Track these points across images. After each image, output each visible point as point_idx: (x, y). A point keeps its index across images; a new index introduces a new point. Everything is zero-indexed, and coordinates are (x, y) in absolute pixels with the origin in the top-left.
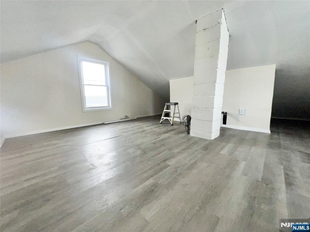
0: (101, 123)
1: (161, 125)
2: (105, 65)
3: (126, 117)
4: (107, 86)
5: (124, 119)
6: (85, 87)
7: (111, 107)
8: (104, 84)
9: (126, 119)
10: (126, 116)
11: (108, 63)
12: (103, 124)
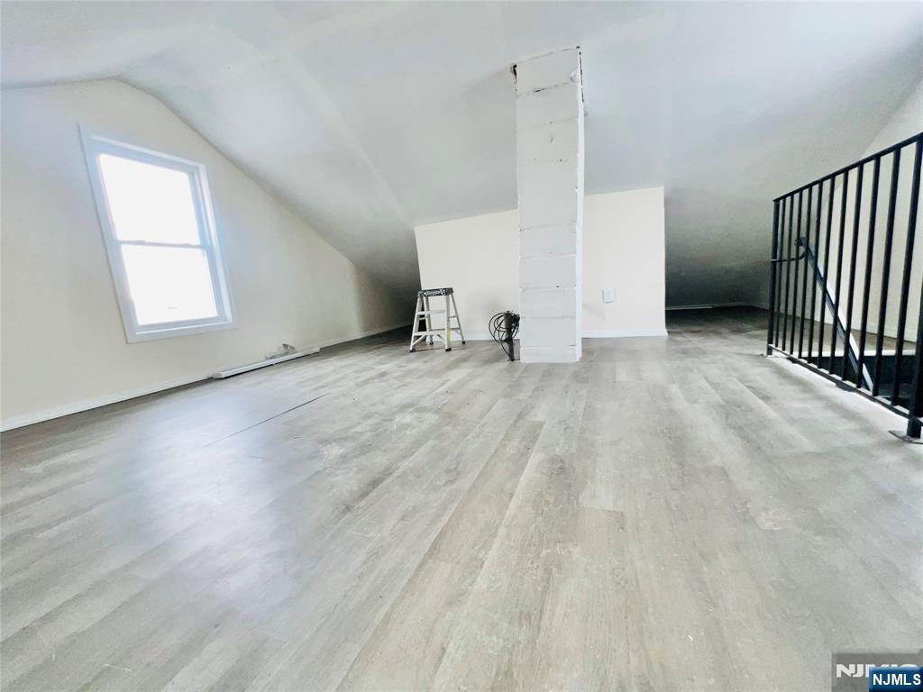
0: (204, 377)
1: (413, 355)
2: (192, 174)
3: (285, 351)
4: (205, 246)
5: (281, 355)
6: (125, 249)
7: (231, 321)
8: (197, 242)
9: (286, 354)
10: (285, 346)
11: (202, 168)
12: (210, 380)
